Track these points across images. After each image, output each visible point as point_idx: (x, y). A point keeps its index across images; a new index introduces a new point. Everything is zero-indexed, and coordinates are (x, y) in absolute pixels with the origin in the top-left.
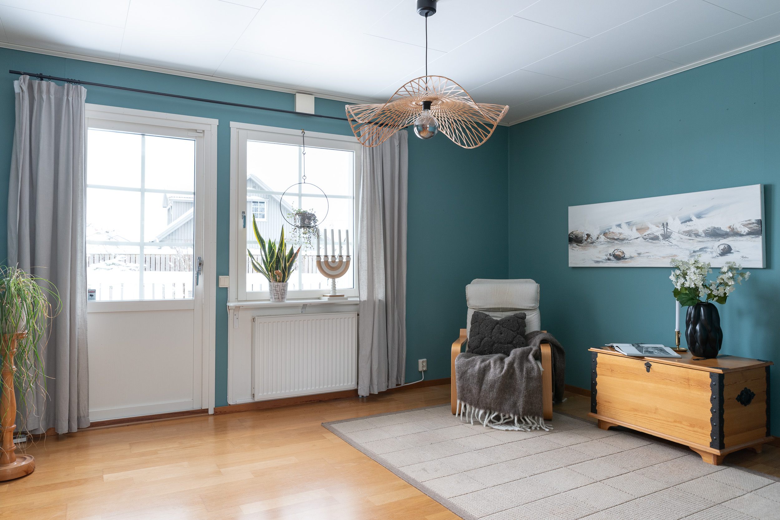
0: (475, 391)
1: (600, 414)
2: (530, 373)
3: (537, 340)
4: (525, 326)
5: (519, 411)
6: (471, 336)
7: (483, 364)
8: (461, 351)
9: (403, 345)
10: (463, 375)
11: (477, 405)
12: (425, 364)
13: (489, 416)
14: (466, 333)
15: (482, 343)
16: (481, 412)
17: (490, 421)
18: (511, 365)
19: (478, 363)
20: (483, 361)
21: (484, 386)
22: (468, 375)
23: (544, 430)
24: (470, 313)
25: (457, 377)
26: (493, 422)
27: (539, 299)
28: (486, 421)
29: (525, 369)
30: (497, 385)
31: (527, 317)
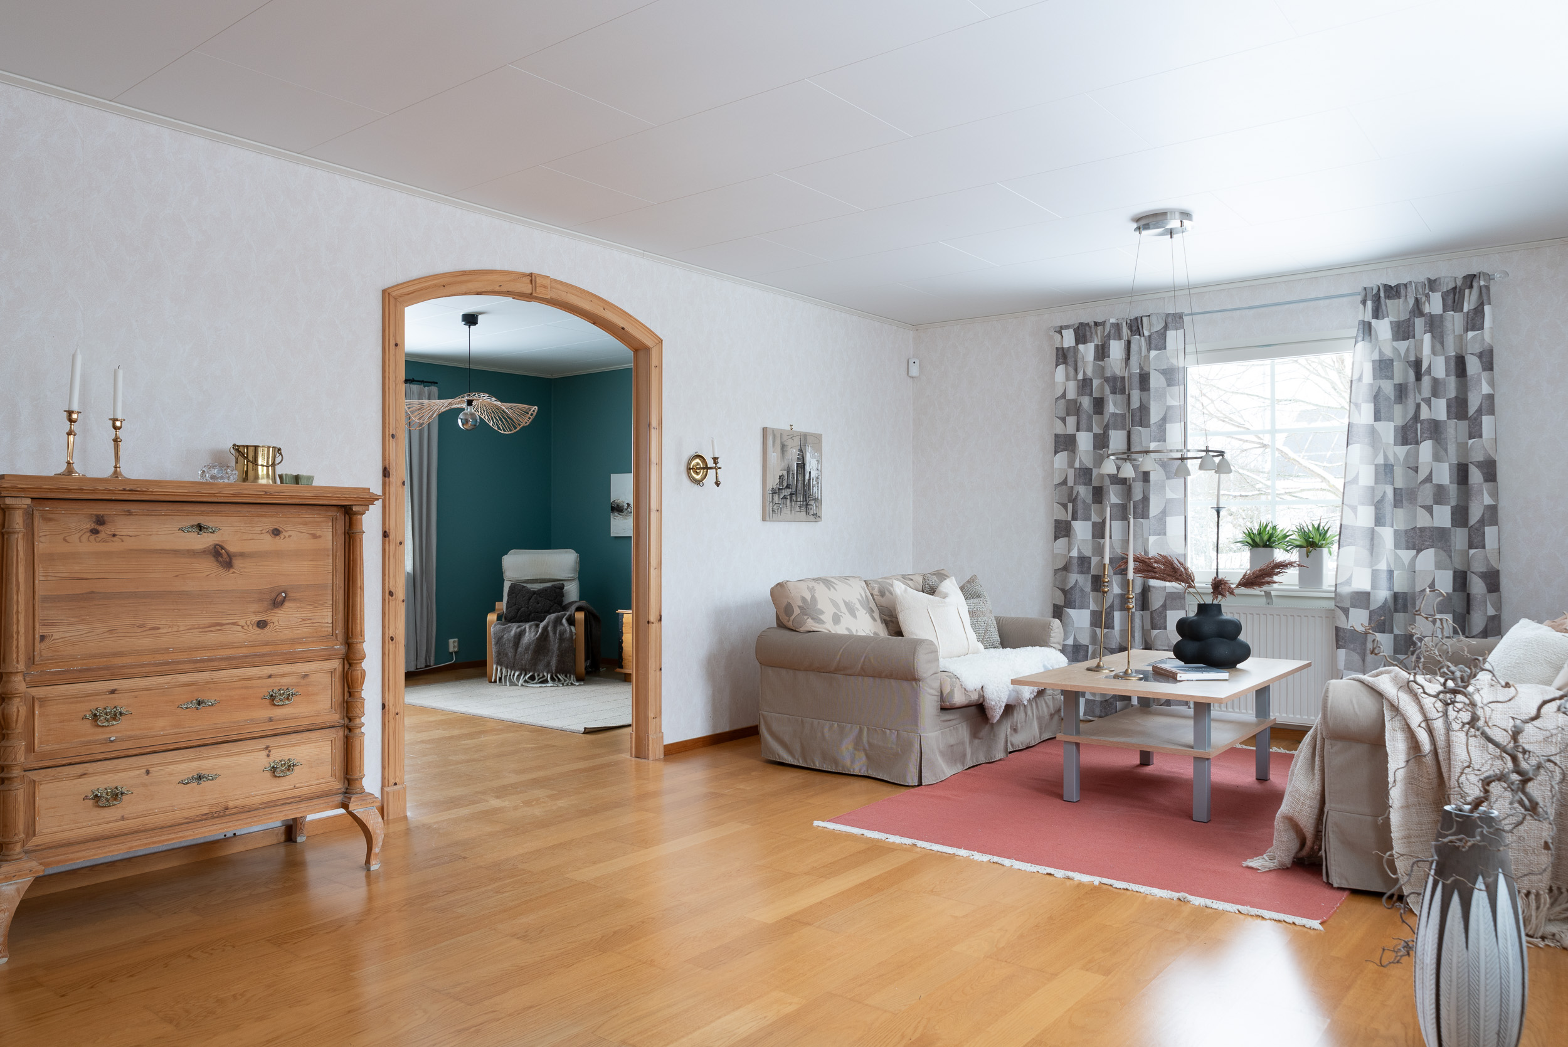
0: (510, 655)
1: (625, 669)
2: (563, 635)
3: (573, 608)
4: (563, 596)
5: (552, 669)
6: (507, 608)
7: (519, 629)
8: (497, 620)
9: (432, 622)
10: (499, 641)
11: (513, 668)
12: (456, 644)
13: (524, 677)
14: (502, 606)
15: (519, 613)
16: (517, 674)
17: (525, 681)
18: (545, 628)
19: (514, 629)
20: (519, 627)
21: (520, 650)
22: (504, 640)
23: (575, 685)
24: (507, 586)
25: (493, 643)
26: (528, 682)
27: (578, 569)
28: (521, 681)
29: (558, 632)
30: (532, 647)
31: (565, 588)
